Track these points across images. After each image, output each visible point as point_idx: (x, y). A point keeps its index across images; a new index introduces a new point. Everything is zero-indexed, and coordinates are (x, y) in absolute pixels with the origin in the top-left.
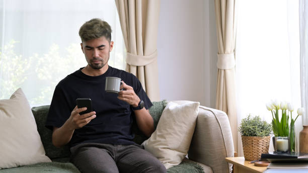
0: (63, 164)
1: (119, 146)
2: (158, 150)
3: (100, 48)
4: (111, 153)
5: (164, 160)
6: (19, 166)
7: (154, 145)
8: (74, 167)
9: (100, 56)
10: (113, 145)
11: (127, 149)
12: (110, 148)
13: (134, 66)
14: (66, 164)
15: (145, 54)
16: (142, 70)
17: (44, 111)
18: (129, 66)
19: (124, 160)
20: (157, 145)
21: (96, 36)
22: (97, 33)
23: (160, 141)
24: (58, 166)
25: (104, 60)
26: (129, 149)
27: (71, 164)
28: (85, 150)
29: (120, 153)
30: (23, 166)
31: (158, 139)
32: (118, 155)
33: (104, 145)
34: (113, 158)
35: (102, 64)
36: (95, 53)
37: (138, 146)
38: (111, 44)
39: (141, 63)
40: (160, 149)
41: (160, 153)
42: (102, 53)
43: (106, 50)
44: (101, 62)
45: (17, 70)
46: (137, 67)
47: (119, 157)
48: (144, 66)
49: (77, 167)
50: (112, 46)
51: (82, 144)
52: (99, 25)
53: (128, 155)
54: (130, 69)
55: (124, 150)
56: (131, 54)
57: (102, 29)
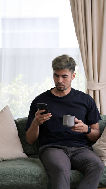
0: (34, 159)
1: (73, 148)
2: (101, 150)
3: (64, 76)
4: (67, 153)
5: (105, 158)
6: (4, 160)
7: (98, 147)
8: (40, 162)
9: (63, 82)
10: (69, 147)
11: (79, 150)
12: (66, 149)
13: (92, 90)
14: (35, 159)
15: (99, 82)
16: (97, 93)
17: (23, 121)
18: (88, 90)
19: (75, 158)
20: (100, 147)
21: (61, 67)
22: (62, 66)
23: (102, 144)
24: (30, 161)
25: (66, 85)
26: (80, 150)
27: (38, 160)
28: (48, 150)
29: (73, 153)
30: (6, 160)
31: (101, 142)
32: (71, 154)
33: (62, 146)
34: (68, 156)
35: (64, 88)
36: (59, 79)
37: (88, 148)
38: (74, 74)
39: (97, 88)
40: (102, 150)
41: (102, 153)
42: (65, 80)
43: (69, 79)
44: (63, 87)
45: (25, 94)
46: (94, 91)
47: (72, 156)
48: (99, 91)
49: (42, 162)
50: (74, 76)
51: (46, 146)
52: (66, 60)
53: (78, 154)
54: (89, 92)
55: (77, 151)
56: (90, 82)
57: (68, 64)
